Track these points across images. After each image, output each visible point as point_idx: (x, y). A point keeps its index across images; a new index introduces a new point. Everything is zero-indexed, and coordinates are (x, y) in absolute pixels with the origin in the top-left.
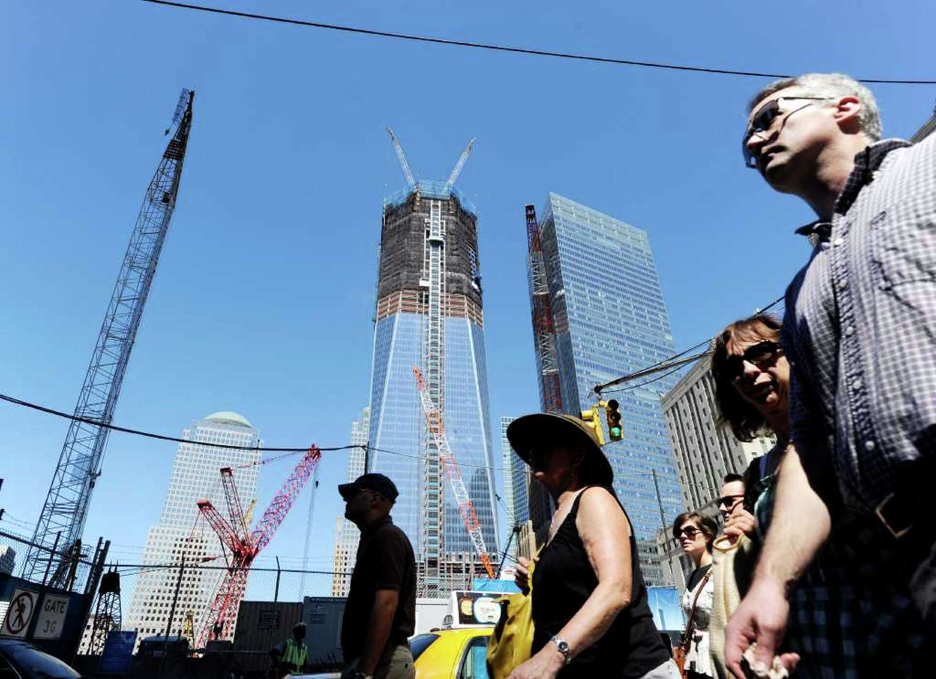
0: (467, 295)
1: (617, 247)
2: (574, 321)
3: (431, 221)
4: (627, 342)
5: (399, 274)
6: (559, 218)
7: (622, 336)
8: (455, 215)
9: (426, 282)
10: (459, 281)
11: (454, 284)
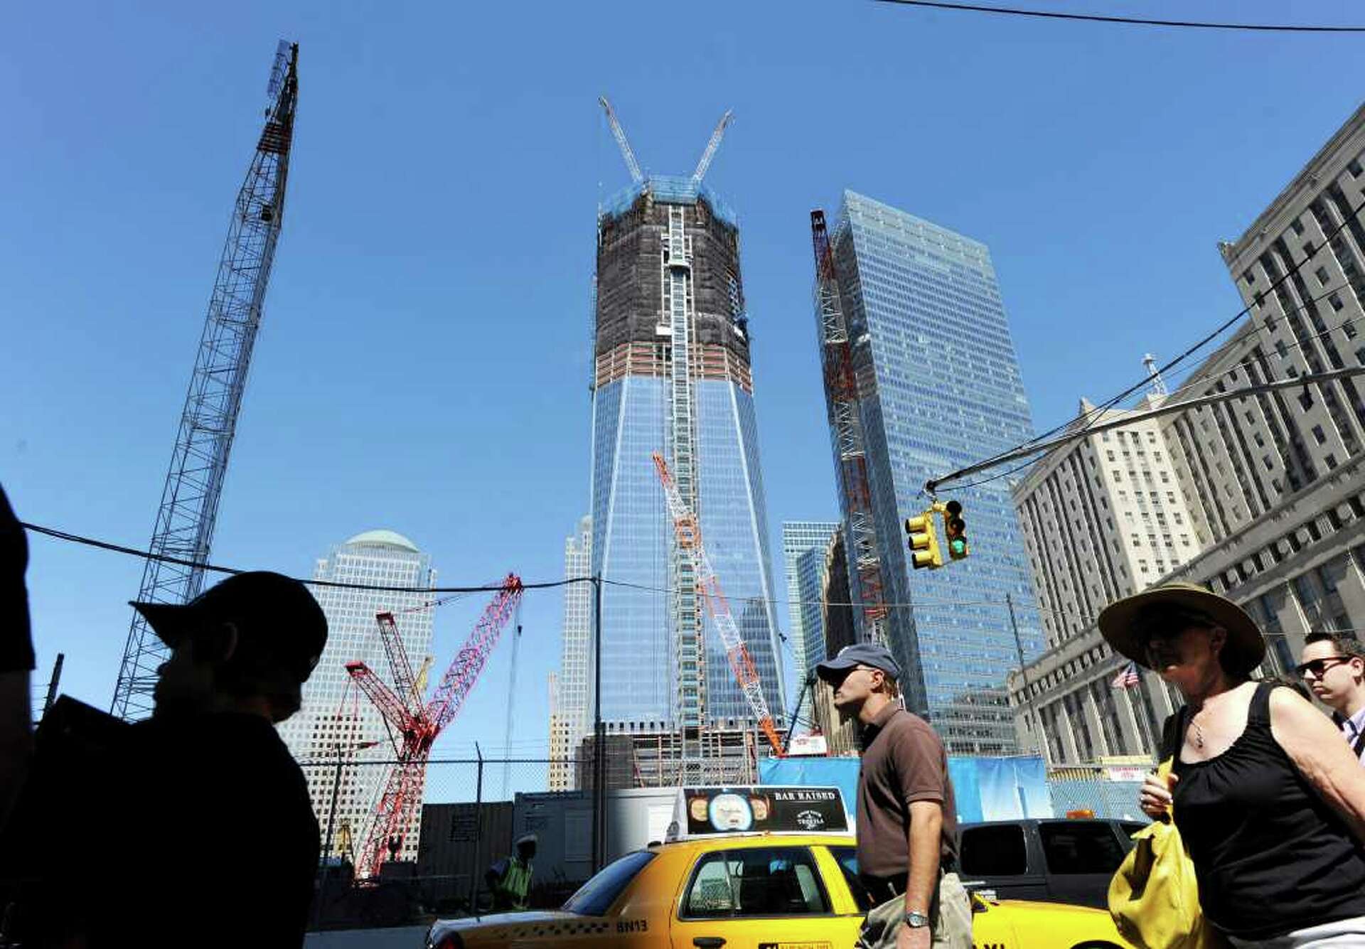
0: (726, 346)
1: (946, 269)
2: (884, 380)
3: (671, 238)
4: (961, 409)
5: (626, 317)
6: (859, 228)
7: (954, 400)
8: (705, 226)
9: (666, 329)
10: (715, 326)
11: (709, 331)
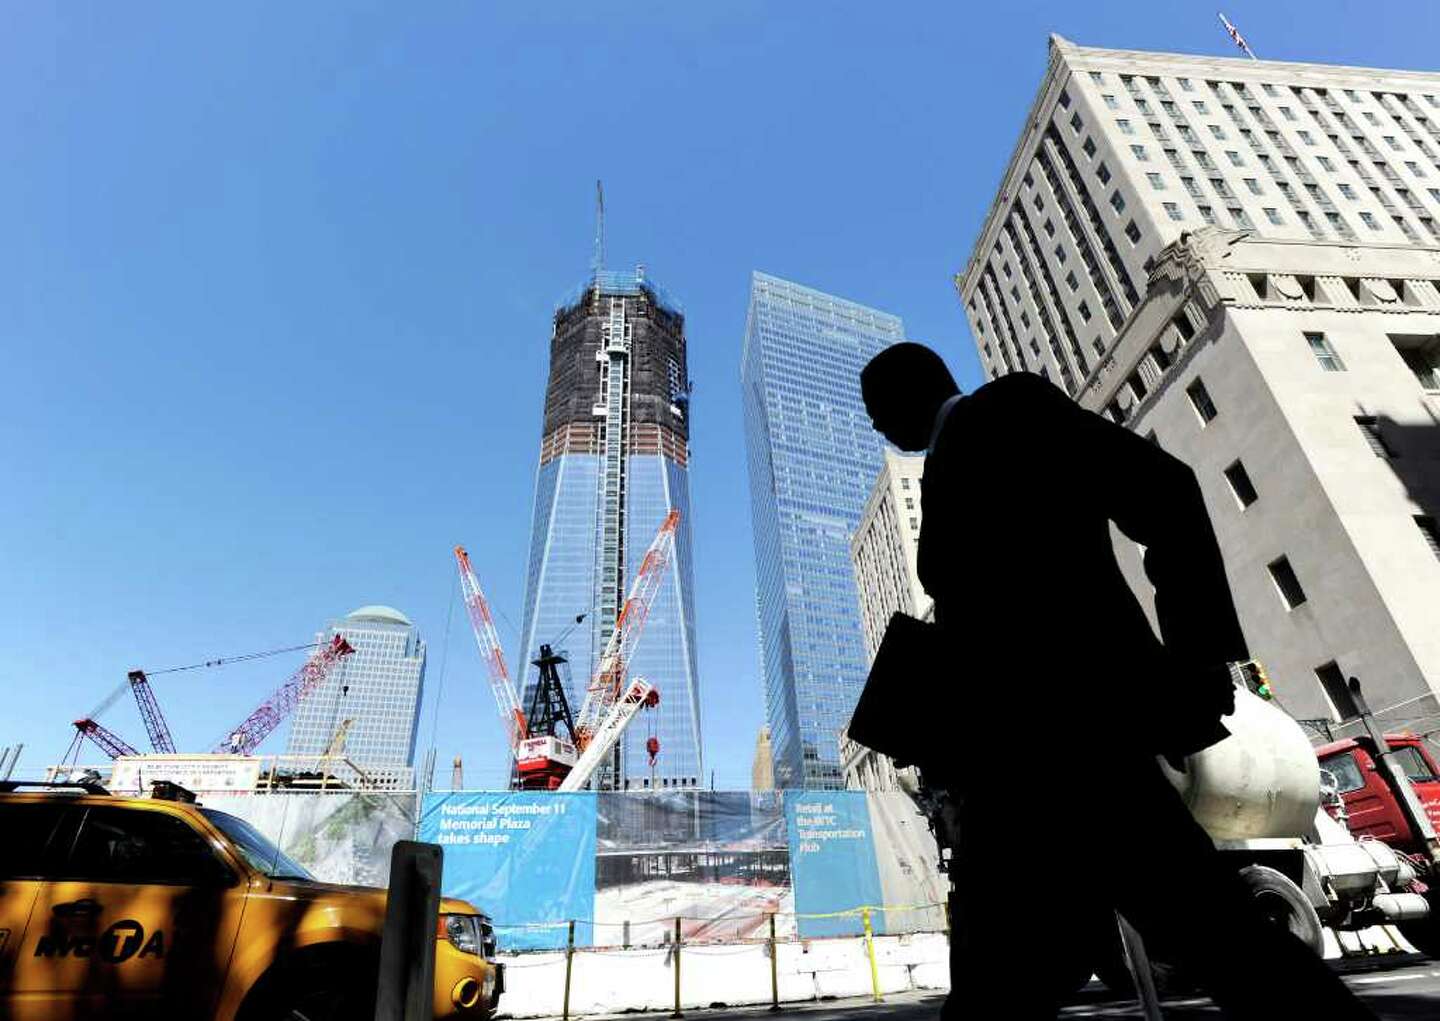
0: (661, 424)
2: (780, 447)
3: (612, 327)
4: (861, 472)
5: (568, 401)
7: (854, 463)
8: (647, 315)
9: (602, 409)
10: (650, 406)
11: (643, 410)
